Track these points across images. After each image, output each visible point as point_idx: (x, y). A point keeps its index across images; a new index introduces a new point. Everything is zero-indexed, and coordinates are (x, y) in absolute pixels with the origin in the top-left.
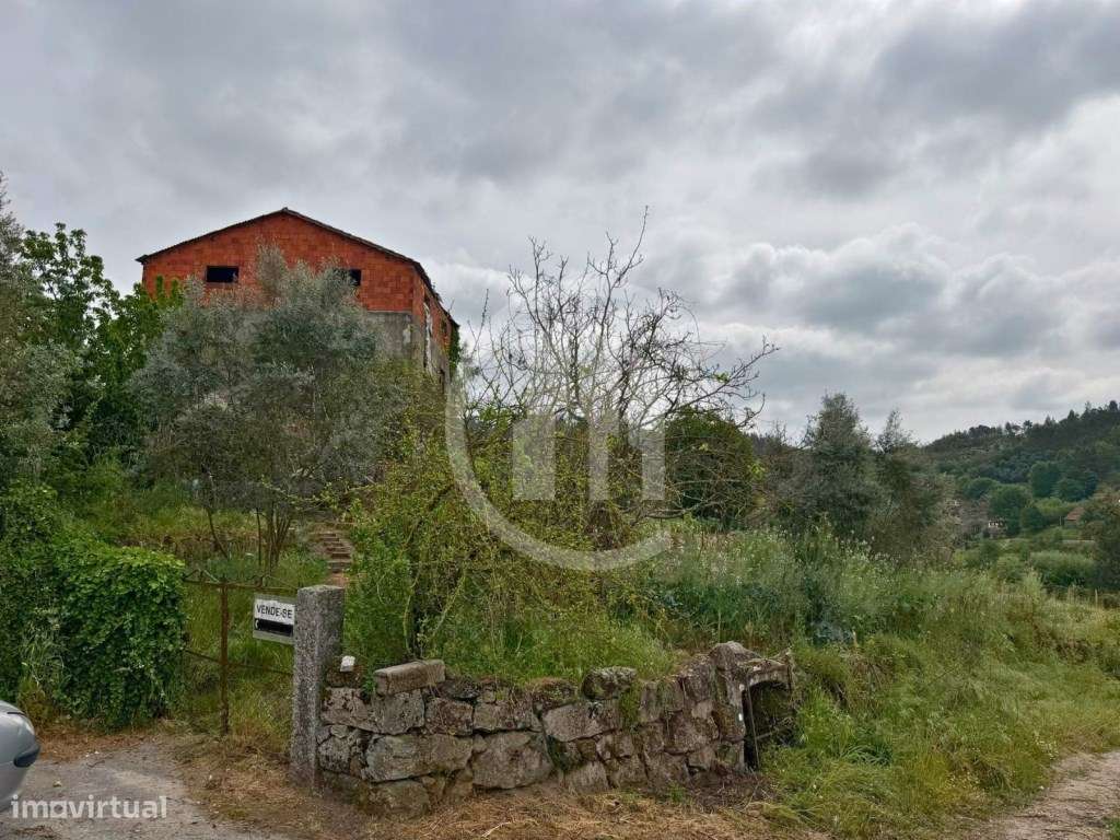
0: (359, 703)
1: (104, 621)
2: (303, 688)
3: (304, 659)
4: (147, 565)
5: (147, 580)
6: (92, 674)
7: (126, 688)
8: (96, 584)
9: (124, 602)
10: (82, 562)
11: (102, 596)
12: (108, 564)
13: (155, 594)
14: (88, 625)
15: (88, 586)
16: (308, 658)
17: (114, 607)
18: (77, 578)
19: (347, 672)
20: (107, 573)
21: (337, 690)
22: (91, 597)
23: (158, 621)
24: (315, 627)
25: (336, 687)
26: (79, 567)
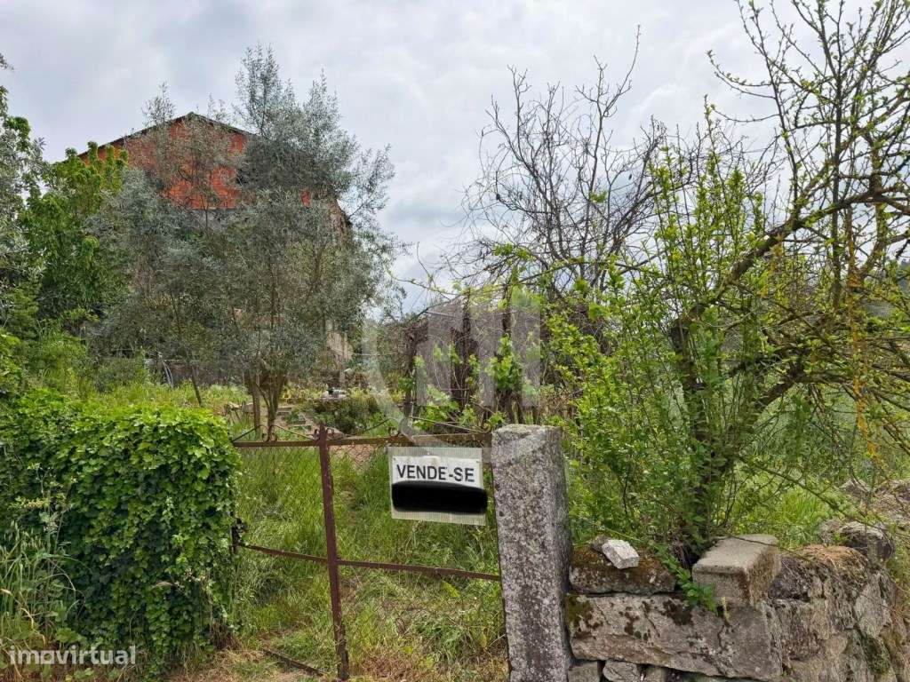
0: (665, 623)
1: (125, 513)
2: (528, 600)
3: (520, 549)
4: (180, 424)
5: (185, 446)
6: (115, 597)
7: (170, 612)
8: (105, 458)
9: (153, 482)
10: (75, 429)
11: (117, 475)
12: (118, 427)
13: (199, 466)
14: (102, 521)
15: (93, 462)
16: (533, 547)
17: (139, 491)
18: (72, 452)
19: (628, 569)
20: (120, 441)
21: (605, 601)
22: (99, 478)
23: (207, 507)
24: (538, 495)
25: (600, 595)
26: (72, 436)
